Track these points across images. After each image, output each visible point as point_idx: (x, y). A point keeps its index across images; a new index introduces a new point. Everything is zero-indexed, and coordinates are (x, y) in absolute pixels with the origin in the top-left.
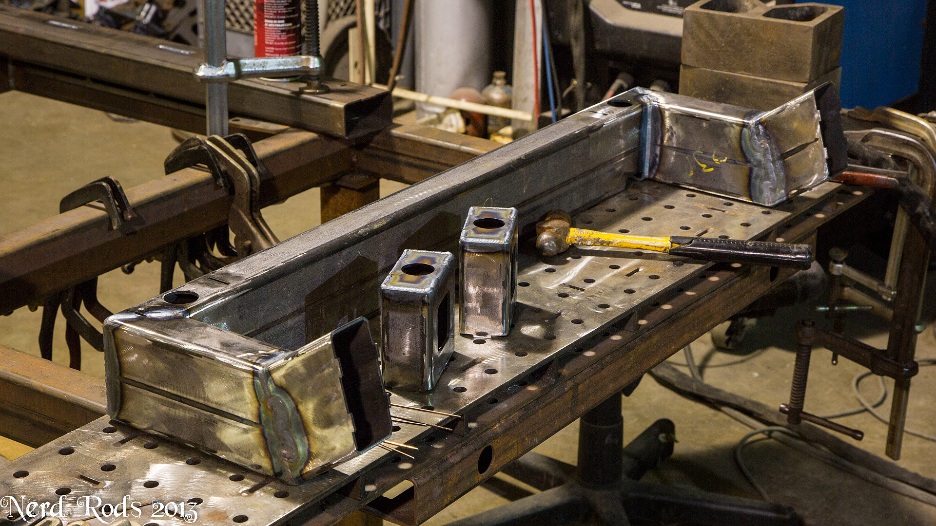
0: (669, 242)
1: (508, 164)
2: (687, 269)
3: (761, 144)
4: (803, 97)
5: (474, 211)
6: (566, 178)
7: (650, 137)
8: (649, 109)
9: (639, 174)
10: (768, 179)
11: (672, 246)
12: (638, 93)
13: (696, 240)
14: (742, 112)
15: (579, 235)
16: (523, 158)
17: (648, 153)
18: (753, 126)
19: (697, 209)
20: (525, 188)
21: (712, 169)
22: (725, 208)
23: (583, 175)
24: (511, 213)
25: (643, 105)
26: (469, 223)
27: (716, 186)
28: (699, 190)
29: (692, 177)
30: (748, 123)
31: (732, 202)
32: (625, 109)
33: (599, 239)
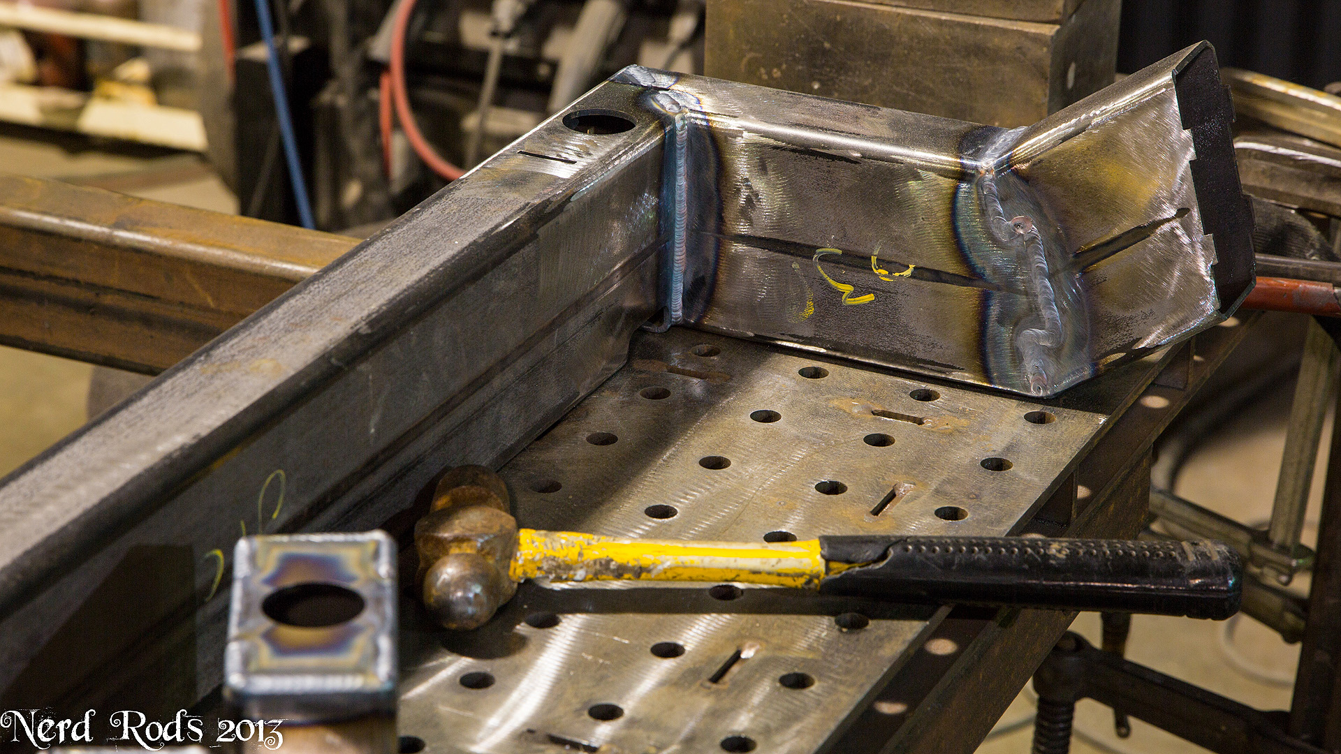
0: (818, 557)
1: (325, 358)
2: (881, 639)
3: (1017, 225)
4: (1138, 92)
5: (252, 558)
6: (483, 365)
7: (684, 210)
8: (679, 133)
9: (659, 313)
10: (1038, 322)
11: (828, 570)
12: (637, 84)
13: (899, 548)
14: (948, 135)
15: (550, 553)
16: (365, 330)
17: (680, 254)
18: (989, 176)
19: (840, 417)
20: (375, 419)
21: (869, 298)
22: (918, 410)
23: (525, 347)
24: (376, 555)
25: (663, 121)
26: (246, 613)
27: (884, 343)
28: (830, 353)
29: (811, 318)
30: (976, 168)
31: (931, 387)
32: (619, 140)
33: (609, 561)
